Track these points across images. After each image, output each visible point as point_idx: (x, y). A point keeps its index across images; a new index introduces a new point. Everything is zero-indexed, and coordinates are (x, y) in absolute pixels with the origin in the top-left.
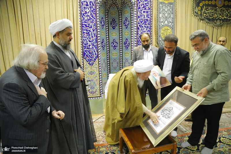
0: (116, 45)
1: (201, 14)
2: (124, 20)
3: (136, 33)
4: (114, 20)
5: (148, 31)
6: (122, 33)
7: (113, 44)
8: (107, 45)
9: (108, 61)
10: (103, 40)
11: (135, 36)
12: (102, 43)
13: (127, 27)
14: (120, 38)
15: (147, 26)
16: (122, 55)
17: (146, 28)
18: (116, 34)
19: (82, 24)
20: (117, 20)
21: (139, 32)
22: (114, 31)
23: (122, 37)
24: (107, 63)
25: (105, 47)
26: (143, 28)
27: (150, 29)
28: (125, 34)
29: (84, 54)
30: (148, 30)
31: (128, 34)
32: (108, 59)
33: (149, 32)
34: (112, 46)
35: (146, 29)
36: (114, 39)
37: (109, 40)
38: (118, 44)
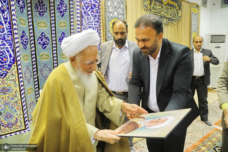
0: (46, 42)
1: (150, 9)
2: (57, 3)
3: (79, 23)
4: (41, 2)
5: (96, 22)
6: (55, 23)
7: (42, 40)
8: (30, 41)
9: (34, 67)
10: (23, 32)
11: (78, 28)
12: (22, 37)
13: (63, 15)
14: (51, 31)
15: (94, 14)
16: (57, 57)
17: (94, 17)
18: (45, 25)
20: (46, 3)
21: (84, 23)
22: (42, 19)
23: (55, 30)
24: (32, 71)
25: (27, 44)
26: (89, 16)
27: (98, 18)
28: (60, 25)
30: (96, 20)
31: (65, 25)
32: (34, 65)
33: (98, 23)
34: (40, 43)
35: (94, 19)
36: (43, 33)
37: (34, 34)
38: (49, 40)
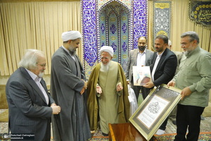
1: (197, 18)
2: (122, 25)
4: (113, 26)
5: (143, 35)
6: (120, 37)
10: (103, 43)
11: (131, 40)
14: (118, 41)
15: (142, 31)
16: (121, 57)
18: (115, 38)
19: (84, 30)
20: (116, 26)
21: (135, 37)
22: (113, 35)
26: (139, 33)
27: (145, 33)
28: (123, 38)
29: (85, 56)
31: (126, 38)
36: (114, 43)
37: (109, 44)
